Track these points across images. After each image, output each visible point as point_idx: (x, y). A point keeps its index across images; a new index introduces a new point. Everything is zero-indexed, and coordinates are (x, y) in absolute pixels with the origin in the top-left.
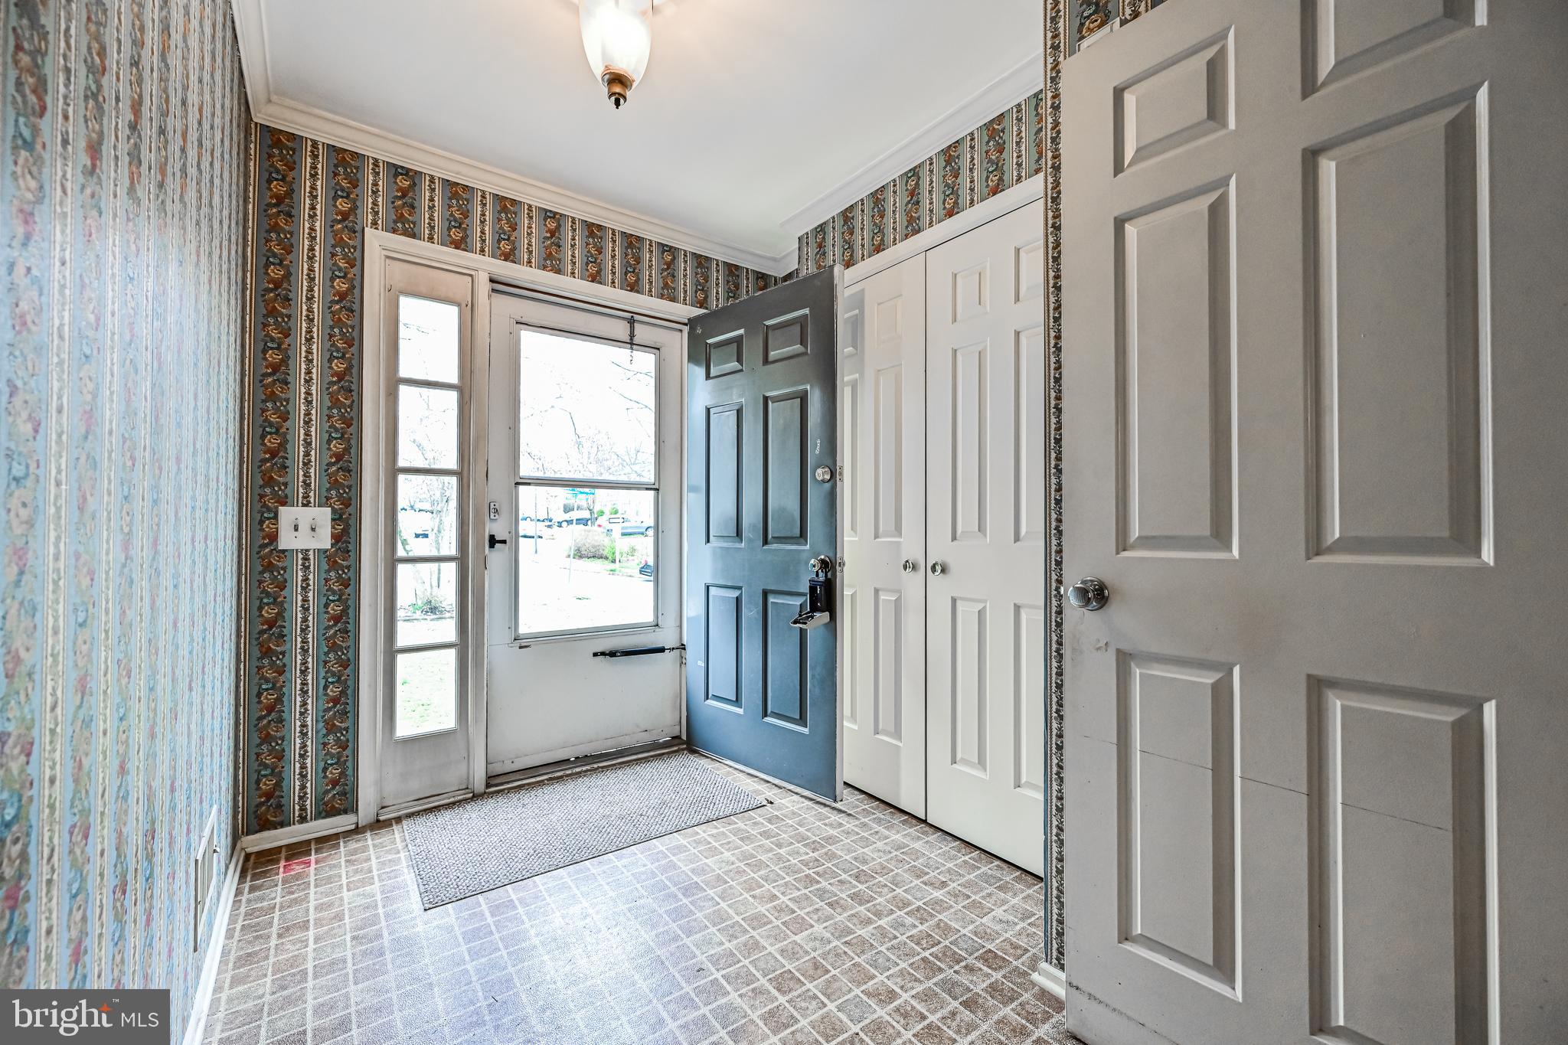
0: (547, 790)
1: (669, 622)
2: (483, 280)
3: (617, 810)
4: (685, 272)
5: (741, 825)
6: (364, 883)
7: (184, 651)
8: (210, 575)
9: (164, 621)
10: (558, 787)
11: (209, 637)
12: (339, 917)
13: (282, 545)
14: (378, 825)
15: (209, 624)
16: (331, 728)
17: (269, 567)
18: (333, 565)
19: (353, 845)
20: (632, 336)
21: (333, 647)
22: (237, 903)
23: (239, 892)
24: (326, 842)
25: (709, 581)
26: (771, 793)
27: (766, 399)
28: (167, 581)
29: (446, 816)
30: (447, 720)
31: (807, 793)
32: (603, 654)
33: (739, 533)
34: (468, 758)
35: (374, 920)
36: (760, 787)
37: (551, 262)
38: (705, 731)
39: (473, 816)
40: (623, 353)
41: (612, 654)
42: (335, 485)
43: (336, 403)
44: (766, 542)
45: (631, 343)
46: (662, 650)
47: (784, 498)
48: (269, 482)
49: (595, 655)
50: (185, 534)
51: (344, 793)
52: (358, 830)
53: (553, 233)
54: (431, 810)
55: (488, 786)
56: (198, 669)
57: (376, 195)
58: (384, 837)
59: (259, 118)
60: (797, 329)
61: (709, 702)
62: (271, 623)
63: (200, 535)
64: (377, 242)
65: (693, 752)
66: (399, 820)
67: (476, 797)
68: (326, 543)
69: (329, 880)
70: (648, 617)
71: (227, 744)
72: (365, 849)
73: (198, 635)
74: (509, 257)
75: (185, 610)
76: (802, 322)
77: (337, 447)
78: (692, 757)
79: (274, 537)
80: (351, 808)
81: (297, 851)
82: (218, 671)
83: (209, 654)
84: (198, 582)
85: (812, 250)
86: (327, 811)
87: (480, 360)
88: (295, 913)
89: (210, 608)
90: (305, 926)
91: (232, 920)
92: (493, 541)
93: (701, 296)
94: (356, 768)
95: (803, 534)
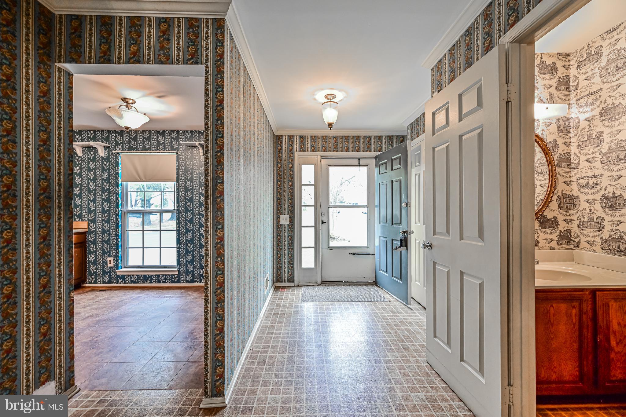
0: (334, 287)
1: (371, 247)
2: (319, 157)
3: (348, 294)
4: (374, 142)
5: (378, 304)
6: (293, 295)
7: (262, 243)
8: (267, 230)
9: (259, 238)
10: (337, 287)
11: (267, 241)
12: (288, 299)
13: (281, 223)
14: (298, 286)
15: (267, 239)
16: (290, 263)
17: (279, 228)
18: (290, 228)
19: (293, 289)
20: (359, 163)
21: (290, 246)
22: (273, 293)
23: (273, 292)
24: (289, 287)
25: (380, 235)
26: (391, 299)
27: (392, 181)
28: (259, 232)
29: (311, 287)
30: (312, 266)
31: (402, 302)
32: (352, 254)
33: (386, 221)
34: (317, 275)
35: (293, 301)
36: (389, 297)
37: (336, 150)
38: (380, 280)
39: (317, 289)
40: (357, 168)
41: (354, 254)
42: (290, 210)
43: (290, 192)
44: (392, 224)
45: (359, 165)
46: (369, 255)
47: (396, 212)
48: (279, 210)
49: (349, 254)
50: (262, 224)
51: (292, 278)
52: (294, 286)
53: (336, 141)
54: (309, 286)
55: (321, 283)
56: (265, 246)
57: (297, 144)
58: (298, 289)
59: (276, 135)
60: (398, 160)
61: (381, 271)
62: (279, 239)
63: (265, 223)
64: (297, 154)
65: (377, 286)
66: (302, 286)
67: (318, 285)
68: (288, 223)
69: (287, 293)
70: (366, 245)
71: (271, 262)
72: (295, 290)
73: (265, 240)
74: (325, 151)
75: (262, 236)
76: (400, 158)
77: (290, 201)
78: (376, 287)
79: (279, 221)
80: (293, 281)
81: (284, 287)
82: (269, 248)
83: (267, 244)
84: (265, 232)
85: (409, 131)
86: (289, 281)
87: (319, 177)
88: (281, 297)
89: (267, 236)
90: (282, 299)
91: (272, 295)
92: (323, 222)
93: (379, 148)
94: (294, 273)
95: (400, 223)
